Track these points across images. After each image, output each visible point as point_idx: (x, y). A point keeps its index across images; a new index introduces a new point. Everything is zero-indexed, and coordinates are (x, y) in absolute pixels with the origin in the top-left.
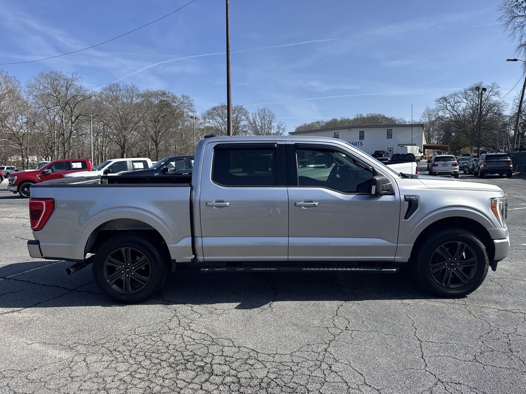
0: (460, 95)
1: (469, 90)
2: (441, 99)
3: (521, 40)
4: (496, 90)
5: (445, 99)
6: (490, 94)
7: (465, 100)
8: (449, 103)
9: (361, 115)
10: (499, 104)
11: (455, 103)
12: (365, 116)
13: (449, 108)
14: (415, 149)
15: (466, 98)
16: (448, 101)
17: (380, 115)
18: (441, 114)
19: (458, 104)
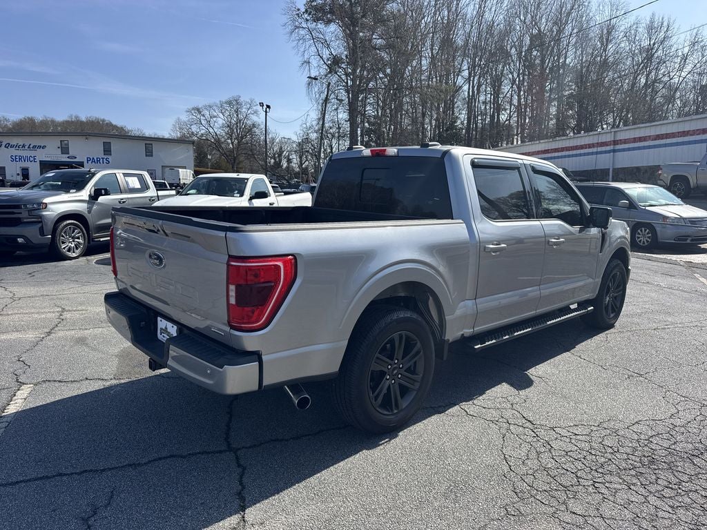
0: (215, 107)
1: (226, 103)
2: (193, 109)
3: (303, 55)
4: (255, 108)
5: (199, 110)
6: (249, 112)
7: (221, 115)
8: (203, 115)
9: (76, 117)
10: (259, 125)
11: (211, 117)
12: (84, 119)
13: (203, 122)
14: (188, 173)
15: (222, 112)
16: (202, 113)
17: (103, 121)
18: (194, 129)
19: (215, 119)
